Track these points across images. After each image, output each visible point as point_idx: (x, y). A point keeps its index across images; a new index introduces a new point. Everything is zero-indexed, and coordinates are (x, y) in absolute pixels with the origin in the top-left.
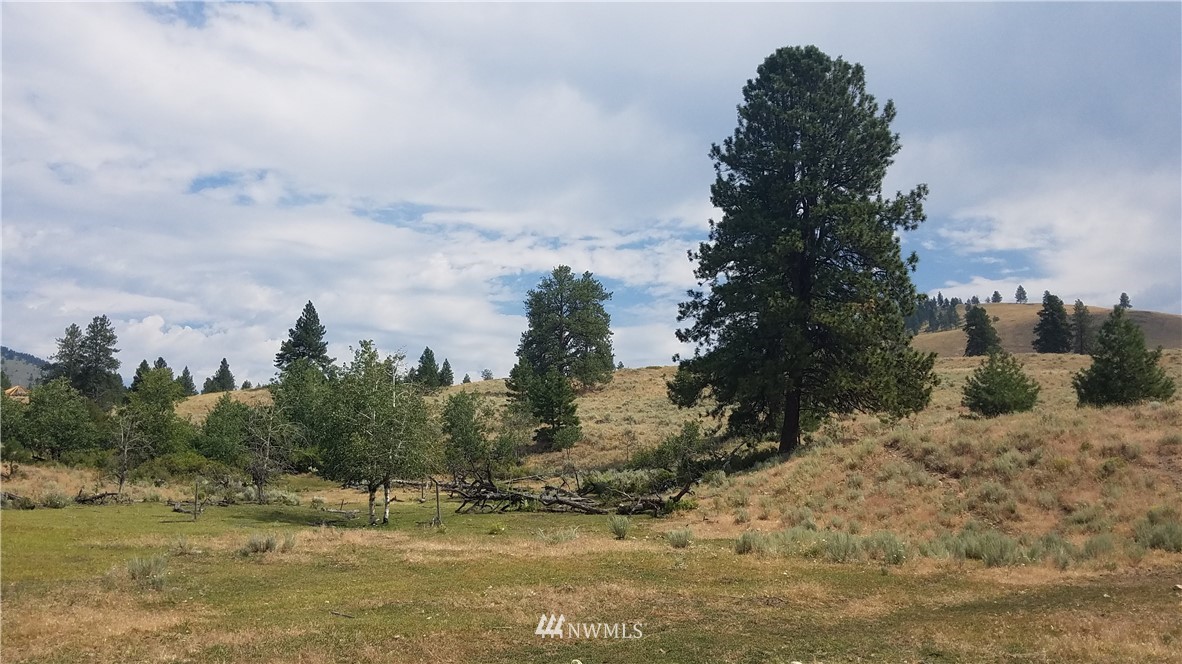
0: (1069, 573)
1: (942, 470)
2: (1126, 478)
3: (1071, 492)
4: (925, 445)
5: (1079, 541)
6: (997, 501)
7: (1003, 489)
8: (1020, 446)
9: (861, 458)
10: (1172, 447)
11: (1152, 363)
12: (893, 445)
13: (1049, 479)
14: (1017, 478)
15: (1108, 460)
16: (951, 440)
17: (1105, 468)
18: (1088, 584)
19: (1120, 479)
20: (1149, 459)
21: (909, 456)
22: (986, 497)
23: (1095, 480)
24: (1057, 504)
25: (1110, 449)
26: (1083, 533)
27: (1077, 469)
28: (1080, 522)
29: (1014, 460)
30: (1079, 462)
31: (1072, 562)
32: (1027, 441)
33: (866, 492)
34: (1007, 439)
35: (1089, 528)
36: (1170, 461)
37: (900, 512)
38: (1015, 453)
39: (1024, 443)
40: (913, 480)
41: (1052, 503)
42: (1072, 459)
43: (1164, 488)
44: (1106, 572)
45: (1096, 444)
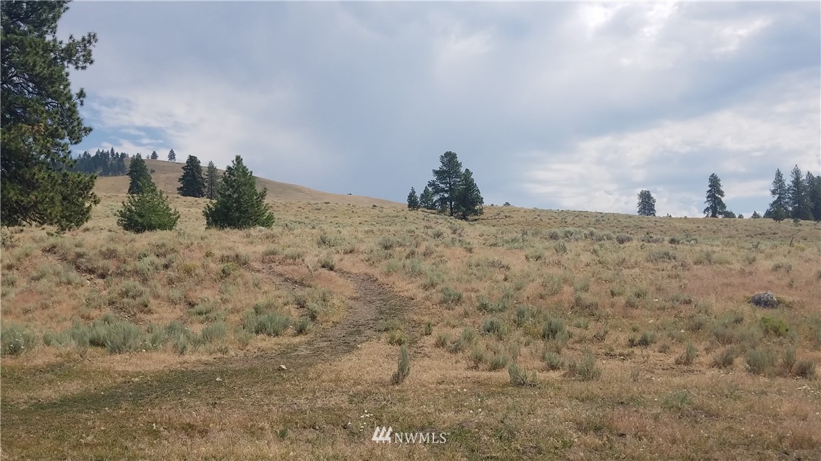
0: (186, 357)
1: (91, 271)
2: (239, 279)
3: (196, 291)
4: (78, 250)
5: (197, 329)
6: (133, 297)
7: (140, 287)
8: (157, 253)
9: (19, 259)
10: (271, 257)
11: (260, 201)
12: (51, 250)
13: (179, 280)
14: (153, 278)
15: (226, 264)
16: (102, 246)
17: (223, 271)
18: (202, 368)
19: (234, 280)
20: (257, 265)
21: (64, 258)
22: (125, 294)
23: (215, 280)
24: (184, 300)
25: (228, 257)
26: (202, 322)
27: (201, 272)
28: (200, 313)
29: (152, 263)
30: (204, 266)
31: (190, 347)
32: (164, 250)
33: (18, 290)
34: (148, 247)
35: (207, 318)
36: (270, 268)
37: (45, 307)
38: (152, 258)
39: (161, 251)
40: (64, 279)
41: (180, 298)
42: (198, 263)
43: (266, 288)
44: (219, 355)
45: (217, 253)
